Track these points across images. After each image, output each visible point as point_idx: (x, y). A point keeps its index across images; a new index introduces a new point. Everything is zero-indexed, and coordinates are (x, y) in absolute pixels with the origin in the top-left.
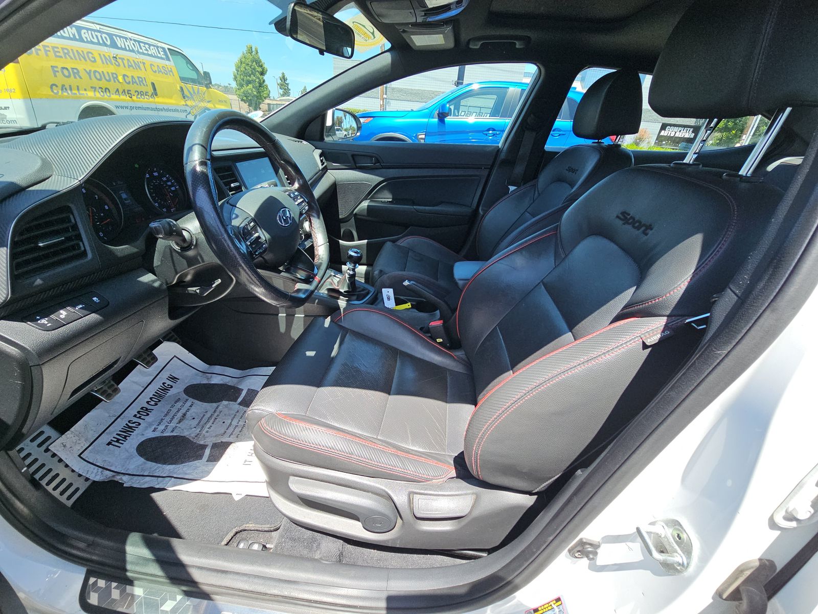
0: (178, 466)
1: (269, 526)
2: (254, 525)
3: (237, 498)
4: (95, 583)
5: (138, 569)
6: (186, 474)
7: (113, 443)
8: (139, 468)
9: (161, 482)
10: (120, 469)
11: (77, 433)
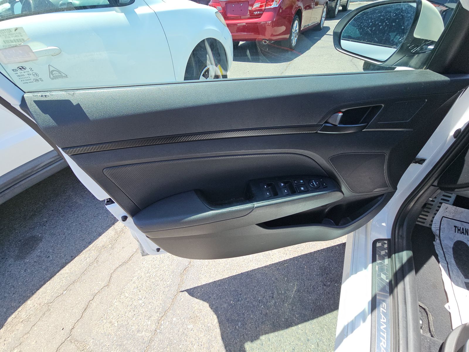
0: (456, 265)
1: (434, 330)
2: (432, 320)
3: (446, 306)
4: (385, 243)
5: (397, 259)
6: (452, 272)
7: (457, 229)
8: (447, 245)
9: (443, 259)
10: (442, 237)
11: (456, 210)
